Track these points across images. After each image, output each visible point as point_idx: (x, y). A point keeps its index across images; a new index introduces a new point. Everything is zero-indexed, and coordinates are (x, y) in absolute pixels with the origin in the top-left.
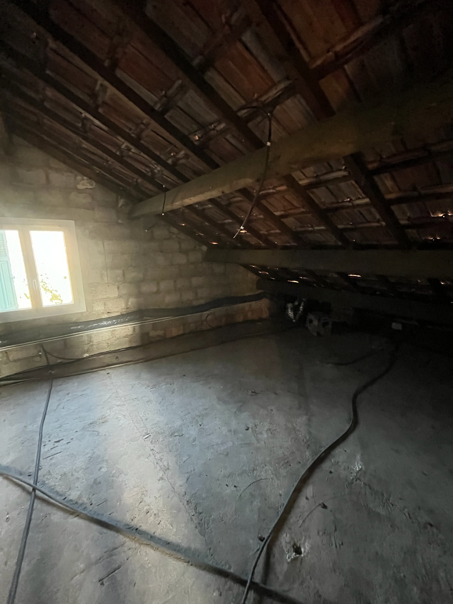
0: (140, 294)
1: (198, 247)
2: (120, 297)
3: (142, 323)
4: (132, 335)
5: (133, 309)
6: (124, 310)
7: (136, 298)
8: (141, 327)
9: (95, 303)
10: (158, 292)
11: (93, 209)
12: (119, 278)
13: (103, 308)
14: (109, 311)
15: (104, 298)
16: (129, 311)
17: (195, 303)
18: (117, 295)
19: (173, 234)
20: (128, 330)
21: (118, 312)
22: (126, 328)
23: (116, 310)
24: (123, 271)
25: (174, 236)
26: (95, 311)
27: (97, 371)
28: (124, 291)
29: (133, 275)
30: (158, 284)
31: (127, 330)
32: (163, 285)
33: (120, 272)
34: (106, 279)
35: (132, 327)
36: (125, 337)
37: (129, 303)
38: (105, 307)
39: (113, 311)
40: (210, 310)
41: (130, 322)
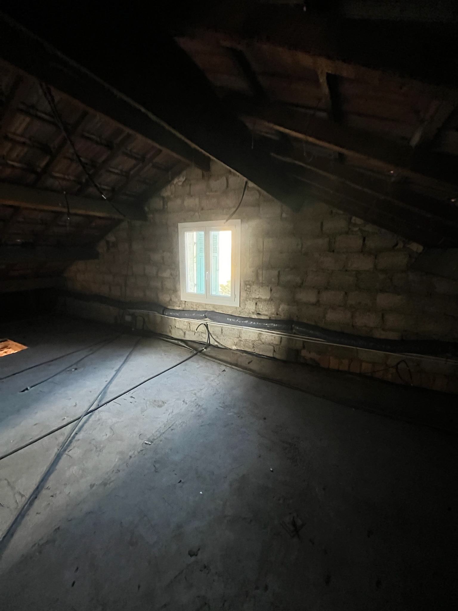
0: (293, 301)
1: (401, 245)
2: (271, 300)
3: (291, 336)
4: (277, 345)
5: (282, 317)
6: (273, 316)
7: (288, 305)
8: (289, 340)
9: (247, 301)
10: (317, 304)
11: (259, 205)
12: (273, 280)
13: (254, 308)
14: (259, 313)
15: (257, 299)
16: (279, 318)
17: (379, 334)
18: (268, 298)
19: (355, 225)
20: (275, 338)
21: (267, 315)
22: (272, 335)
23: (266, 313)
24: (279, 272)
25: (356, 229)
26: (246, 309)
27: (221, 364)
28: (277, 295)
29: (289, 278)
30: (319, 293)
31: (273, 338)
32: (327, 296)
33: (275, 273)
34: (260, 278)
35: (279, 336)
36: (270, 344)
37: (280, 309)
38: (256, 308)
39: (263, 313)
40: (406, 354)
41: (276, 330)
